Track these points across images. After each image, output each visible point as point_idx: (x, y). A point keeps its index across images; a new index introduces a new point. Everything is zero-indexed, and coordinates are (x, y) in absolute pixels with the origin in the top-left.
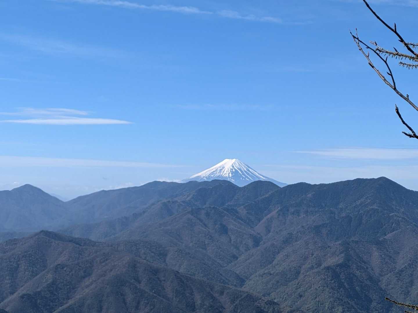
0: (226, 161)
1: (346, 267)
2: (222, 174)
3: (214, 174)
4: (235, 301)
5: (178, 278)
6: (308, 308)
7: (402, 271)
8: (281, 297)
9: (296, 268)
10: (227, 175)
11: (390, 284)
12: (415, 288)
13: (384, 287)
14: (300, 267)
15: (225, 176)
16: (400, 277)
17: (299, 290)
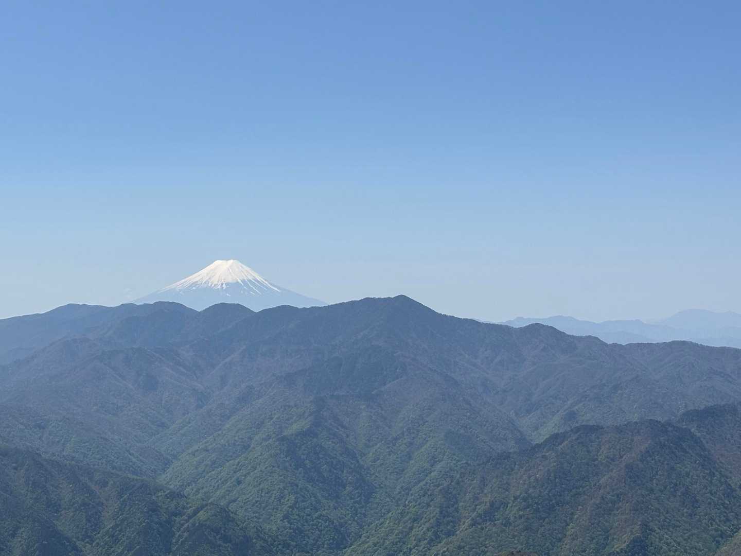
0: (218, 262)
1: (312, 435)
2: (211, 285)
3: (197, 286)
4: (123, 494)
5: (37, 464)
6: (245, 500)
7: (396, 439)
8: (211, 486)
9: (243, 440)
10: (219, 287)
11: (378, 459)
12: (412, 464)
13: (370, 463)
14: (250, 438)
15: (216, 288)
16: (394, 447)
17: (238, 474)
